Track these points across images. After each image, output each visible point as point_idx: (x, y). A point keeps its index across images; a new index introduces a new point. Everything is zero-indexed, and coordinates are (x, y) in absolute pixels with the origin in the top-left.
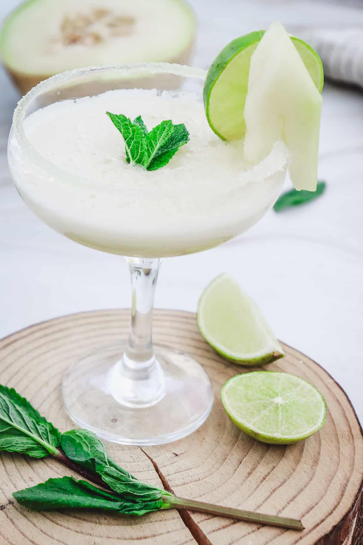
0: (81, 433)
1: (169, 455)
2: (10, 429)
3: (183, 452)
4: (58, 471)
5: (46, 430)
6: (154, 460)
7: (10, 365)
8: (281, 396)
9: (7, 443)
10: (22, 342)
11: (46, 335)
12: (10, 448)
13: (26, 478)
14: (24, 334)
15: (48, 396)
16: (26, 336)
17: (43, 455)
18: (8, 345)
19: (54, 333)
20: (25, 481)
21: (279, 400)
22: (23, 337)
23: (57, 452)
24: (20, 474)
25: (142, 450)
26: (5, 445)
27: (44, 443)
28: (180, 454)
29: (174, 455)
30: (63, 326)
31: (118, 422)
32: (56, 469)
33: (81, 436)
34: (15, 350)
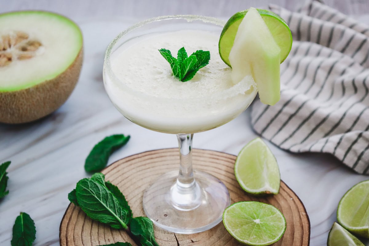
0: (144, 219)
1: (189, 241)
2: (105, 210)
3: (197, 241)
4: (125, 238)
5: (125, 214)
6: (179, 242)
7: (125, 173)
8: (260, 219)
9: (101, 218)
10: (137, 160)
11: (152, 158)
12: (102, 221)
13: (107, 239)
14: (140, 155)
15: (138, 194)
16: (141, 157)
17: (118, 228)
18: (129, 161)
19: (157, 158)
20: (105, 240)
21: (257, 221)
22: (139, 158)
23: (127, 227)
24: (105, 236)
25: (175, 235)
26: (100, 218)
27: (121, 221)
28: (195, 242)
29: (191, 242)
30: (163, 154)
31: (167, 217)
32: (124, 237)
33: (143, 221)
34: (131, 165)
